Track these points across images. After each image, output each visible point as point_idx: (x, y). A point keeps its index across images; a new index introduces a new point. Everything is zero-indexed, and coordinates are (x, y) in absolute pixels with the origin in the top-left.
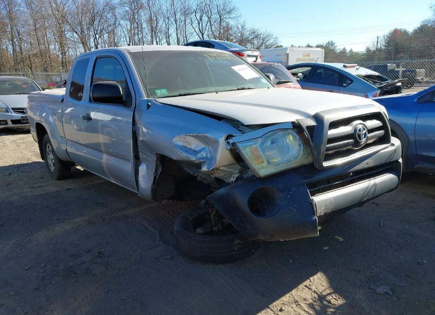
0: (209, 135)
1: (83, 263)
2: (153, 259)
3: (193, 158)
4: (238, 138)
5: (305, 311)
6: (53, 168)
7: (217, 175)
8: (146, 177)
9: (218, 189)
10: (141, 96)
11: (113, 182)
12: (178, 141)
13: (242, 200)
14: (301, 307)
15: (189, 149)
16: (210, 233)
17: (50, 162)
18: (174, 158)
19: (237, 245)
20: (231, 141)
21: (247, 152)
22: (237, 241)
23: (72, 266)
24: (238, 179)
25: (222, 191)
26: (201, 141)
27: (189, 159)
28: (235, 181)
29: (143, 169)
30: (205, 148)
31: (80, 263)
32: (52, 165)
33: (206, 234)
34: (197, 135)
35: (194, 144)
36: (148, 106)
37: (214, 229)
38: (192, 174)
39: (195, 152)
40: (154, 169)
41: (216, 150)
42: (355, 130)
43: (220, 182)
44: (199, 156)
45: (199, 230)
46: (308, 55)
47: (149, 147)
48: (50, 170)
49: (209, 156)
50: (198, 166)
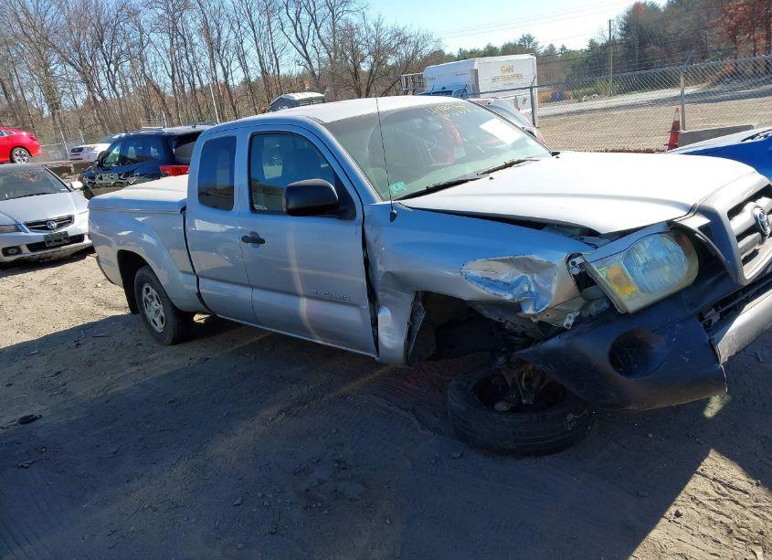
0: (536, 257)
1: (321, 482)
2: (433, 461)
3: (508, 297)
4: (589, 255)
5: (714, 511)
6: (159, 327)
7: (545, 318)
8: (392, 334)
9: (546, 339)
10: (372, 200)
11: (319, 342)
12: (476, 268)
13: (596, 350)
14: (705, 505)
15: (495, 281)
16: (517, 409)
17: (150, 315)
18: (466, 296)
19: (572, 421)
20: (578, 260)
21: (602, 273)
22: (570, 417)
23: (307, 490)
24: (578, 321)
25: (553, 343)
26: (517, 268)
28: (574, 324)
29: (385, 315)
30: (523, 277)
31: (316, 483)
32: (158, 320)
33: (513, 410)
34: (511, 259)
35: (505, 273)
36: (393, 217)
37: (524, 401)
38: (497, 319)
39: (508, 286)
40: (409, 315)
41: (549, 280)
42: (756, 218)
43: (547, 329)
44: (516, 291)
45: (501, 406)
46: (510, 69)
47: (400, 281)
48: (152, 330)
49: (533, 289)
50: (515, 307)
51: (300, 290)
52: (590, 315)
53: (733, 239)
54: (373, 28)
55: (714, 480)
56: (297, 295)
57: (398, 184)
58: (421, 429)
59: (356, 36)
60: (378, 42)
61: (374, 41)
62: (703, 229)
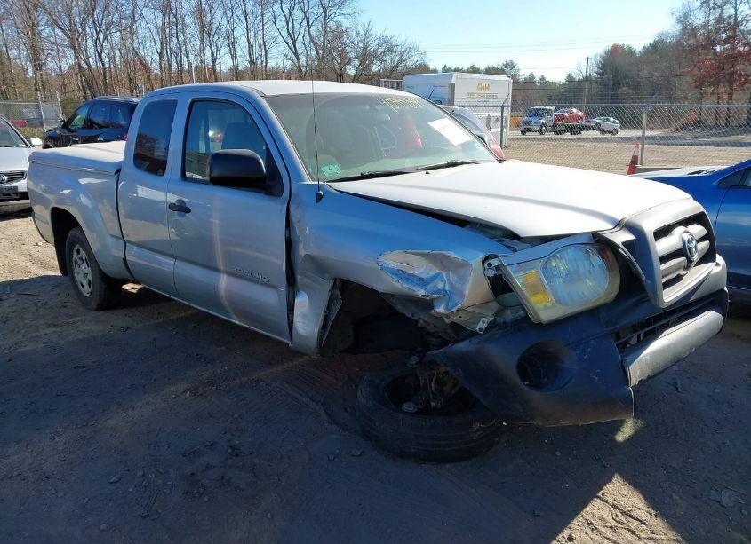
0: (452, 255)
1: (209, 467)
2: (331, 457)
3: (421, 292)
4: (506, 258)
5: (608, 539)
6: (86, 291)
7: (456, 319)
8: (307, 319)
9: (457, 342)
10: (300, 178)
11: (237, 322)
12: (393, 260)
13: (505, 358)
14: (600, 533)
15: (410, 275)
16: (425, 412)
17: (79, 278)
18: (381, 288)
19: (478, 430)
20: (495, 262)
21: (518, 279)
22: (477, 425)
23: (193, 474)
24: (492, 326)
25: (463, 346)
26: (433, 263)
27: (411, 292)
28: (487, 329)
29: (302, 301)
30: (438, 275)
31: (204, 468)
32: (85, 283)
33: (420, 413)
34: (428, 253)
35: (422, 268)
36: (319, 198)
37: (433, 404)
38: (410, 315)
39: (422, 282)
40: (326, 303)
41: (463, 280)
42: (684, 243)
43: (458, 331)
44: (430, 287)
45: (408, 407)
46: (487, 88)
47: (319, 266)
48: (79, 294)
49: (447, 288)
50: (427, 304)
51: (221, 266)
52: (505, 322)
53: (656, 261)
54: (362, 32)
55: (614, 506)
56: (217, 270)
57: (332, 168)
58: (328, 422)
59: (345, 38)
60: (365, 47)
61: (361, 45)
62: (627, 244)
